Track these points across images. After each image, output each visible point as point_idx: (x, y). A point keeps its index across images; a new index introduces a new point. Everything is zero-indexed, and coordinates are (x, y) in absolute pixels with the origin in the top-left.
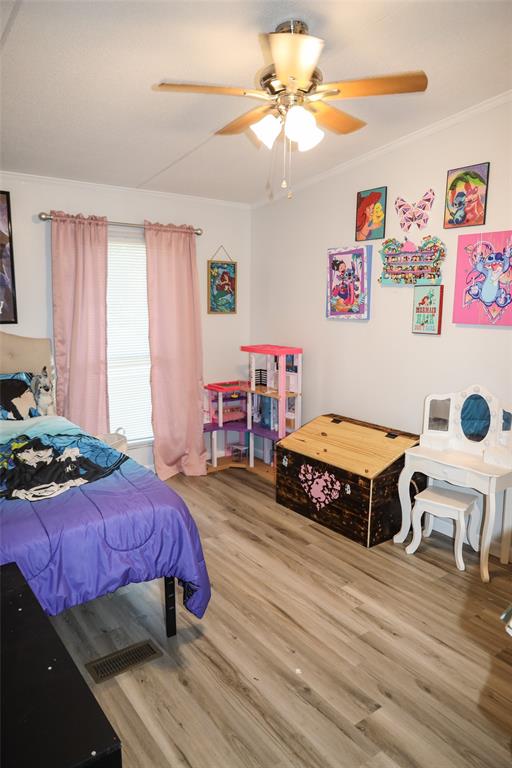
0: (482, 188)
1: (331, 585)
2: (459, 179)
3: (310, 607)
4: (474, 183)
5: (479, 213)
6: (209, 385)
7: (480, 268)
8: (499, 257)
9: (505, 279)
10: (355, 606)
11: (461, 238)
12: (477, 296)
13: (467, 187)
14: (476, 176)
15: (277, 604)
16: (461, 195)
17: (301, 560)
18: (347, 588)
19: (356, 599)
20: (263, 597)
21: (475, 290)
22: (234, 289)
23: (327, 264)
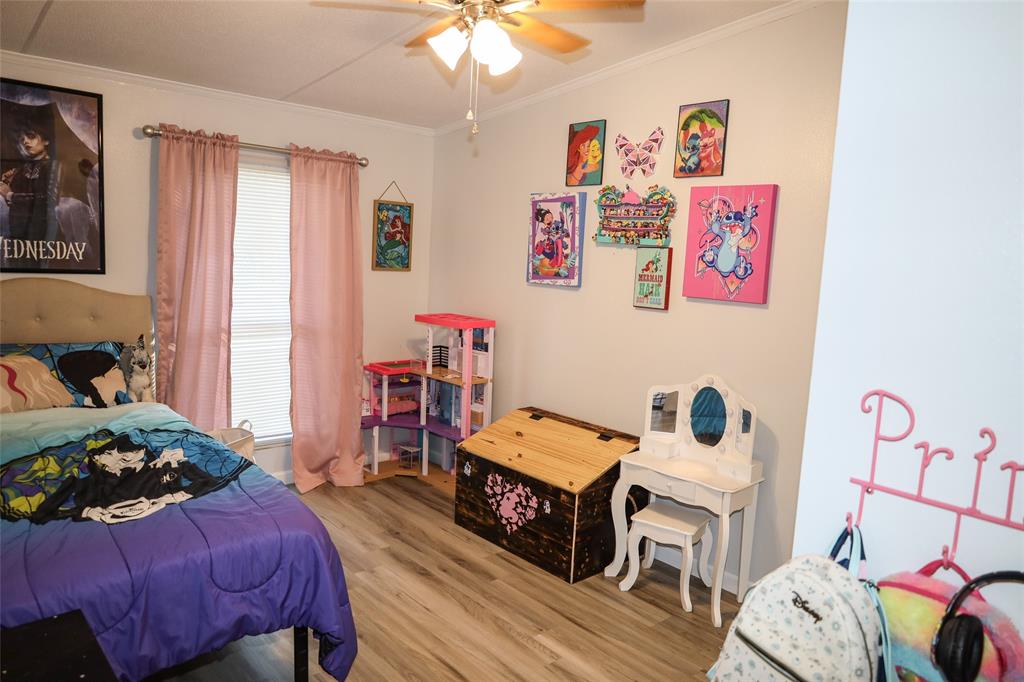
0: (719, 131)
1: (519, 634)
2: (693, 117)
3: (490, 663)
4: (711, 124)
5: (715, 161)
6: (371, 365)
7: (716, 228)
8: (739, 217)
9: (746, 244)
10: (549, 661)
11: (695, 191)
12: (712, 264)
13: (703, 127)
14: (713, 115)
15: (448, 660)
16: (695, 137)
17: (482, 601)
18: (541, 638)
19: (552, 652)
20: (429, 651)
21: (709, 257)
22: (408, 238)
23: (530, 213)
